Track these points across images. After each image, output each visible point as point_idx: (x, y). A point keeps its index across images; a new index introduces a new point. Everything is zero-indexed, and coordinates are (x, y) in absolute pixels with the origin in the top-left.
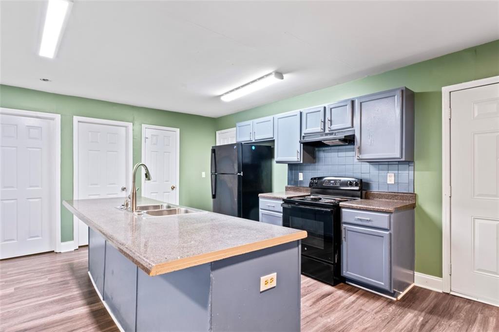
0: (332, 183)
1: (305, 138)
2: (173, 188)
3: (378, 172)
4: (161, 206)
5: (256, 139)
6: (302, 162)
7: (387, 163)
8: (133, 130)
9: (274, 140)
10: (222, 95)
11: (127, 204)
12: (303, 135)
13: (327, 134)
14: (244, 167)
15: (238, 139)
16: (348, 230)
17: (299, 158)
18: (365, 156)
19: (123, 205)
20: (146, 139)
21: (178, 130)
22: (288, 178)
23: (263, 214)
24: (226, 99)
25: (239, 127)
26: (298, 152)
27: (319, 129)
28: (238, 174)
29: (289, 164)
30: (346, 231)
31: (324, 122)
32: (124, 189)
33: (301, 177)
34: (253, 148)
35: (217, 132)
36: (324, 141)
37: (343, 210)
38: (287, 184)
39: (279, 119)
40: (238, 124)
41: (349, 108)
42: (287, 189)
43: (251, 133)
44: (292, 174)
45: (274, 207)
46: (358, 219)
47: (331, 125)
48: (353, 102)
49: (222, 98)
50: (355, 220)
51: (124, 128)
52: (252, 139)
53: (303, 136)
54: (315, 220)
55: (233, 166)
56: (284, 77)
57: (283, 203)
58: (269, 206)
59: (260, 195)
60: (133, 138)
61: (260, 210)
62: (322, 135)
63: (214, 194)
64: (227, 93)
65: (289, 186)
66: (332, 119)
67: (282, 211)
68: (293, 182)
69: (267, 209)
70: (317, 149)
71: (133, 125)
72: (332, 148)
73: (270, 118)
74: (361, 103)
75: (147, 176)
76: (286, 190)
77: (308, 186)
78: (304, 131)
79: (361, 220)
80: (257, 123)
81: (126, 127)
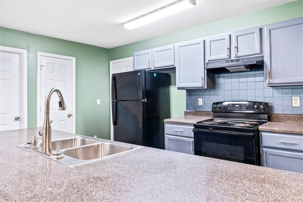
0: (237, 107)
1: (209, 64)
2: (70, 116)
3: (281, 96)
4: (75, 139)
5: (155, 66)
6: (206, 88)
7: (291, 87)
8: (28, 57)
9: (175, 67)
10: (125, 23)
11: (35, 142)
12: (207, 61)
13: (232, 61)
14: (147, 94)
15: (135, 67)
16: (269, 154)
17: (203, 84)
18: (277, 81)
19: (28, 144)
20: (42, 67)
21: (74, 59)
22: (187, 103)
23: (169, 139)
24: (129, 27)
25: (136, 56)
26: (202, 78)
27: (225, 56)
28: (143, 100)
29: (187, 90)
30: (268, 155)
31: (230, 49)
32: (17, 119)
33: (200, 102)
34: (155, 75)
35: (110, 62)
36: (228, 67)
37: (263, 134)
38: (186, 109)
39: (180, 47)
40: (135, 53)
41: (257, 35)
42: (186, 113)
43: (150, 61)
44: (190, 99)
45: (182, 132)
46: (282, 142)
47: (238, 52)
48: (261, 30)
49: (126, 26)
50: (278, 144)
51: (18, 55)
52: (151, 67)
53: (207, 63)
54: (230, 144)
55: (137, 92)
56: (197, 4)
57: (194, 128)
58: (176, 131)
59: (165, 120)
60: (28, 66)
61: (166, 136)
62: (227, 62)
63: (115, 121)
64: (131, 20)
65: (188, 111)
66: (239, 46)
67: (193, 136)
68: (191, 107)
69: (175, 134)
70: (216, 76)
71: (28, 52)
72: (233, 74)
73: (171, 46)
74: (270, 30)
75: (61, 104)
76: (185, 115)
77: (211, 111)
78: (208, 58)
79: (285, 143)
80: (156, 52)
81: (20, 54)
